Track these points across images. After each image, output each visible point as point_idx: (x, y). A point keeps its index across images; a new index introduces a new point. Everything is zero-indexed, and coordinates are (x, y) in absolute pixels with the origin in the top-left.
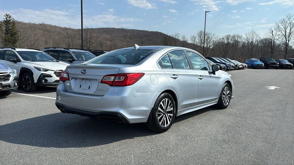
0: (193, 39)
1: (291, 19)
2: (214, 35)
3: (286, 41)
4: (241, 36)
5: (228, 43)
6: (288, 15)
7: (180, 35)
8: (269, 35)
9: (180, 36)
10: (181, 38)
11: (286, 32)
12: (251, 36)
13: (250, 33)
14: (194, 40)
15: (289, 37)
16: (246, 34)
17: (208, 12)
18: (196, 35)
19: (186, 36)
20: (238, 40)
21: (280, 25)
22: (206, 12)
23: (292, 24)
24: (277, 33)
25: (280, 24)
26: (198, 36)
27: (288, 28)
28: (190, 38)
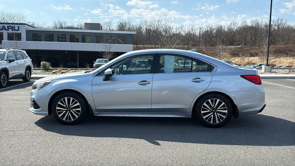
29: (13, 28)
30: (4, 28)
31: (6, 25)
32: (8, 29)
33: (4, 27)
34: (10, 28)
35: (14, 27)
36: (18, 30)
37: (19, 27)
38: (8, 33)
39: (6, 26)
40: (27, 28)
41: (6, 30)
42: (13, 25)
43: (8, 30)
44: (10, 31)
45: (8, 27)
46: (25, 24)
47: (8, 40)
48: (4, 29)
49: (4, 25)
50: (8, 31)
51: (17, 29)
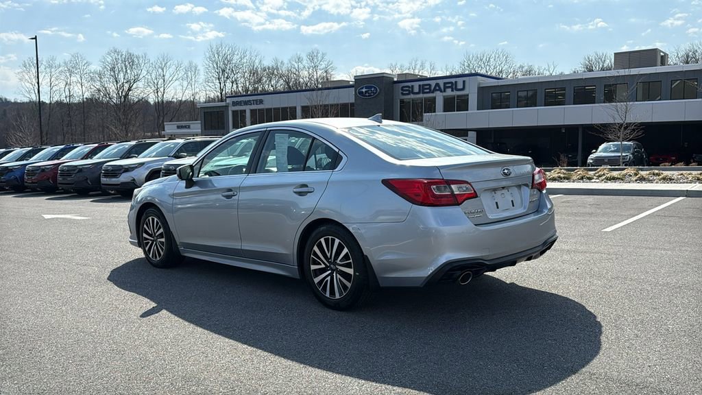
29: (454, 86)
30: (437, 88)
31: (441, 80)
32: (445, 88)
33: (437, 85)
34: (449, 87)
35: (456, 82)
36: (463, 89)
37: (464, 82)
38: (444, 97)
39: (441, 82)
40: (479, 84)
41: (441, 91)
42: (453, 80)
43: (445, 91)
44: (449, 92)
45: (445, 84)
46: (477, 74)
47: (444, 111)
48: (438, 90)
49: (438, 81)
50: (445, 94)
51: (462, 87)
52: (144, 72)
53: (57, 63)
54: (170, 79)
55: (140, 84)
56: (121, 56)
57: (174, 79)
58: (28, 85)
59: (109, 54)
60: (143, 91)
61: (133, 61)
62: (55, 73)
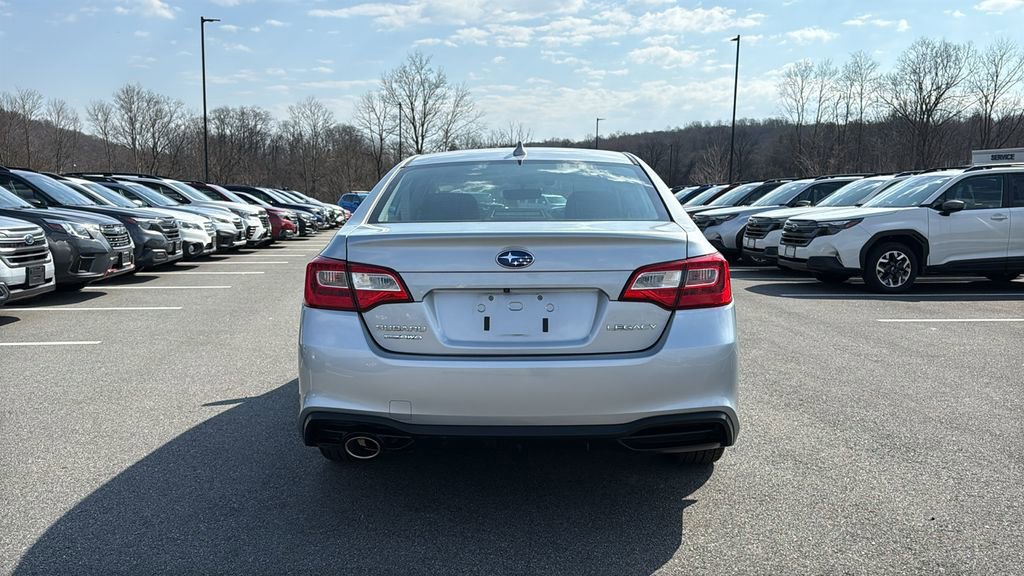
0: (100, 117)
1: (423, 71)
2: (179, 104)
3: (417, 138)
4: (267, 114)
5: (222, 137)
6: (414, 55)
7: (40, 97)
8: (366, 116)
9: (44, 101)
10: (48, 110)
11: (413, 110)
12: (308, 117)
13: (304, 106)
14: (106, 121)
15: (423, 125)
16: (291, 109)
17: (211, 21)
18: (110, 101)
19: (69, 107)
20: (259, 127)
21: (394, 85)
22: (203, 21)
23: (426, 85)
24: (388, 109)
25: (396, 82)
26: (118, 106)
27: (418, 99)
28: (85, 111)
52: (965, 72)
53: (833, 68)
54: (1008, 79)
55: (956, 91)
56: (932, 50)
57: (1016, 77)
58: (790, 100)
59: (914, 48)
60: (962, 103)
61: (949, 56)
62: (830, 82)
